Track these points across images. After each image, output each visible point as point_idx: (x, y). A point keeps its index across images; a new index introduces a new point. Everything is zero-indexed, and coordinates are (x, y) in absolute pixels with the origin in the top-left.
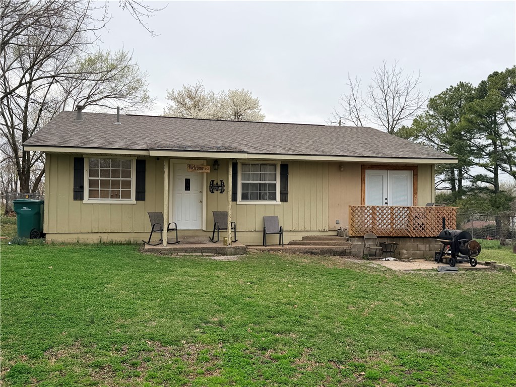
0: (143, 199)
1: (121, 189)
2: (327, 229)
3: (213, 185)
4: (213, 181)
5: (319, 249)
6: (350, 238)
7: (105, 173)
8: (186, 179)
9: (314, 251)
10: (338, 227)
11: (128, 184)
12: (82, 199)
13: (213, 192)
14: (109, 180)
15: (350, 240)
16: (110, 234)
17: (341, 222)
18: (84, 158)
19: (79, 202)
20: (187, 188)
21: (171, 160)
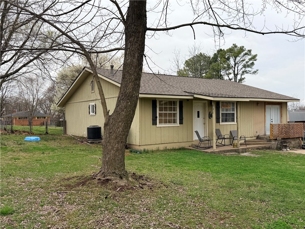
0: (182, 123)
1: (168, 118)
2: (253, 136)
3: (210, 114)
4: (210, 112)
5: (261, 146)
6: (270, 140)
7: (166, 109)
8: (198, 111)
9: (259, 148)
10: (257, 135)
11: (175, 115)
12: (156, 124)
13: (210, 118)
14: (167, 113)
15: (271, 141)
16: (168, 144)
17: (258, 132)
18: (156, 100)
19: (155, 126)
20: (198, 117)
21: (193, 101)
